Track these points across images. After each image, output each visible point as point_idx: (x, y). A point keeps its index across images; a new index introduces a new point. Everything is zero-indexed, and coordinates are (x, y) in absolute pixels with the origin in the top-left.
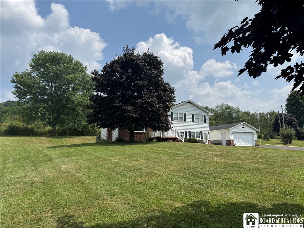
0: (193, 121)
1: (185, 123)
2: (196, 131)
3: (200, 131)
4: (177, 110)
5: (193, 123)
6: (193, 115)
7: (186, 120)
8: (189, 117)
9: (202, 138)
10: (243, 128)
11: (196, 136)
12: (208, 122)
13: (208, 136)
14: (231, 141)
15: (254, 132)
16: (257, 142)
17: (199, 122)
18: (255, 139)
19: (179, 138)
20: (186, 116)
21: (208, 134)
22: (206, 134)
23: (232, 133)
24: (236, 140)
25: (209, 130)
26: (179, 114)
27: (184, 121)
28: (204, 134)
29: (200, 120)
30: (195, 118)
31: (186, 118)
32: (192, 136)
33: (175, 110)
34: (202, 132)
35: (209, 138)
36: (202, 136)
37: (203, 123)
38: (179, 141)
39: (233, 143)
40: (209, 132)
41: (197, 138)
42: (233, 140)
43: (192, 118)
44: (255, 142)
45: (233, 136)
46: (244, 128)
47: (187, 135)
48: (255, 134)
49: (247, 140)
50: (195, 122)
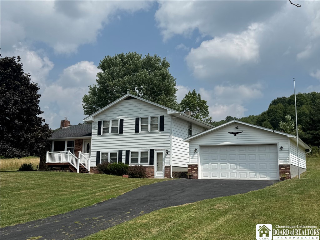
0: (137, 131)
1: (121, 136)
2: (140, 150)
3: (148, 149)
4: (109, 115)
5: (137, 135)
6: (137, 120)
7: (124, 132)
8: (129, 125)
9: (152, 163)
10: (235, 134)
11: (141, 158)
12: (169, 128)
13: (165, 157)
14: (190, 168)
15: (281, 142)
16: (285, 169)
17: (149, 132)
18: (281, 162)
19: (71, 165)
20: (124, 124)
21: (167, 153)
22: (162, 153)
23: (196, 150)
24: (213, 164)
25: (170, 146)
26: (111, 122)
27: (120, 133)
28: (158, 153)
29: (151, 128)
30: (141, 126)
31: (124, 127)
32: (131, 158)
33: (105, 116)
34: (153, 150)
35: (168, 162)
36: (153, 158)
37: (158, 133)
38: (73, 170)
39: (195, 172)
40: (169, 150)
41: (141, 162)
42: (196, 166)
43: (134, 126)
44: (280, 170)
45: (198, 156)
46: (238, 135)
47: (123, 157)
48: (282, 148)
49: (254, 164)
50: (140, 132)
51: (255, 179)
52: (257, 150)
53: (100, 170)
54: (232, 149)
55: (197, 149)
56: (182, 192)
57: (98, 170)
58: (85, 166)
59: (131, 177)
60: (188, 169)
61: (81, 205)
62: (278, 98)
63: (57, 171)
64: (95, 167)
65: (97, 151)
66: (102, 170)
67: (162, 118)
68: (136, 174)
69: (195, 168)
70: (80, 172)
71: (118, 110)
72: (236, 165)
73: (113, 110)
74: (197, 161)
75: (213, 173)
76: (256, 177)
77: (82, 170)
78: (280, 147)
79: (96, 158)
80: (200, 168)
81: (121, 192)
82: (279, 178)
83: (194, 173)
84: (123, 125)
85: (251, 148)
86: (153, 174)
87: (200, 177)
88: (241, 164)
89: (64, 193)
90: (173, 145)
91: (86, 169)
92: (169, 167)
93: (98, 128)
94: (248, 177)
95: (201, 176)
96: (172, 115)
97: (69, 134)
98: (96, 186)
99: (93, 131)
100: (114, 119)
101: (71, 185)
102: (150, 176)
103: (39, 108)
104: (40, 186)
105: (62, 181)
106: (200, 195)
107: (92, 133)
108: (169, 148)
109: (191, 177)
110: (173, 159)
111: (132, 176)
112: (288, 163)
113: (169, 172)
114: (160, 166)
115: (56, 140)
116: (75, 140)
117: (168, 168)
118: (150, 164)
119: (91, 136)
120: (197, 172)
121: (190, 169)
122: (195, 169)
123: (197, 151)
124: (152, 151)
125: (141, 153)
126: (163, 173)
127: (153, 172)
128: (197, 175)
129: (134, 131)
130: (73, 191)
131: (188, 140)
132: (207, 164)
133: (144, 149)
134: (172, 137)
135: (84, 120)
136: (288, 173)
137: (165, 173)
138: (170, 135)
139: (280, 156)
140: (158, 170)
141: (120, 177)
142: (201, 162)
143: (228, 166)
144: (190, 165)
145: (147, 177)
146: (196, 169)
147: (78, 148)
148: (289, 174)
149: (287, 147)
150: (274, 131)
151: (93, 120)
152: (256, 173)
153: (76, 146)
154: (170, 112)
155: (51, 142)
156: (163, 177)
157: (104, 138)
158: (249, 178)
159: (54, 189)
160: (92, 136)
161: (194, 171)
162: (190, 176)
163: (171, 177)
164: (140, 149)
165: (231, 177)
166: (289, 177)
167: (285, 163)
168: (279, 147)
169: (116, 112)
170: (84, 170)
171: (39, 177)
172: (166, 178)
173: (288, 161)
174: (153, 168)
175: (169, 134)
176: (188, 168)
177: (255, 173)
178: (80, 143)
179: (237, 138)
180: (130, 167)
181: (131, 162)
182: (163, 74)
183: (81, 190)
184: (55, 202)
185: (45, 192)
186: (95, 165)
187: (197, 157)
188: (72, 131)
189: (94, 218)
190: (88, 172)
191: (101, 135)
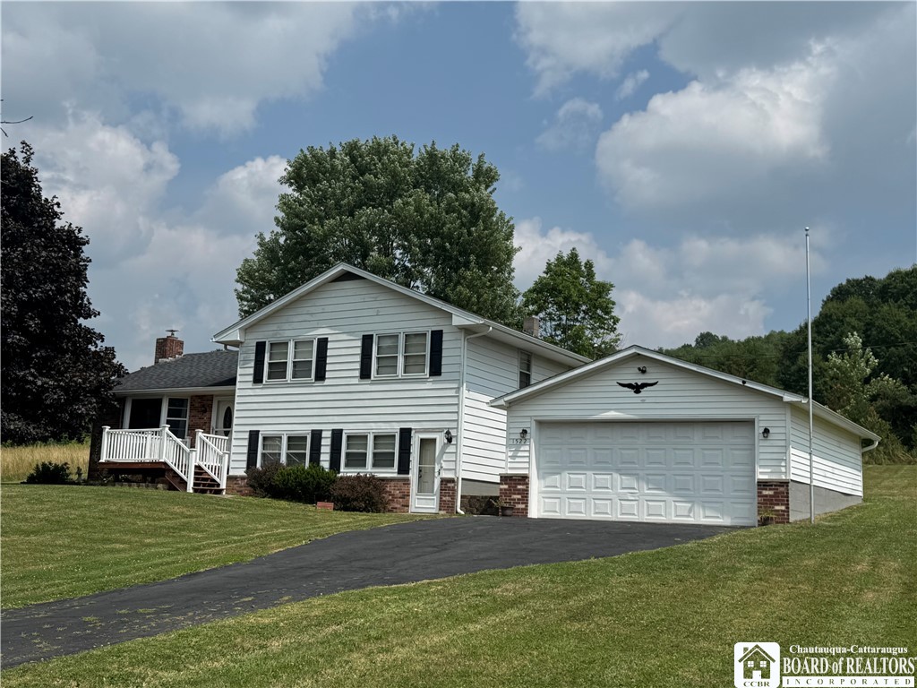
0: (365, 373)
1: (318, 388)
2: (371, 428)
3: (395, 429)
4: (286, 326)
5: (366, 386)
6: (367, 340)
7: (327, 375)
8: (344, 355)
9: (404, 468)
10: (637, 389)
11: (375, 455)
12: (455, 368)
13: (443, 452)
14: (506, 487)
15: (764, 416)
16: (775, 495)
17: (400, 377)
18: (762, 474)
19: (172, 470)
20: (329, 353)
21: (450, 440)
22: (434, 441)
23: (525, 432)
24: (571, 476)
25: (457, 421)
26: (291, 345)
27: (316, 380)
28: (421, 440)
29: (405, 366)
30: (378, 358)
31: (328, 360)
32: (348, 455)
33: (275, 327)
34: (410, 430)
35: (452, 466)
36: (409, 453)
37: (423, 381)
38: (175, 483)
39: (519, 497)
40: (453, 433)
41: (374, 465)
42: (524, 479)
43: (358, 358)
44: (759, 496)
45: (529, 451)
46: (645, 392)
47: (323, 449)
48: (766, 431)
49: (688, 478)
50: (372, 378)
51: (690, 521)
52: (697, 436)
53: (256, 485)
54: (628, 432)
55: (528, 431)
56: (438, 552)
57: (251, 486)
58: (212, 474)
59: (341, 509)
60: (501, 490)
61: (137, 577)
62: (848, 281)
63: (130, 486)
64: (242, 478)
65: (250, 431)
66: (261, 486)
67: (437, 337)
68: (356, 500)
69: (519, 487)
70: (195, 491)
71: (313, 310)
72: (638, 480)
73: (300, 311)
74: (527, 465)
75: (572, 501)
76: (691, 515)
77: (204, 485)
78: (762, 430)
79: (246, 451)
80: (535, 486)
81: (273, 548)
82: (754, 519)
83: (518, 499)
84: (325, 357)
85: (681, 431)
86: (408, 501)
87: (535, 512)
88: (650, 477)
89: (118, 546)
90: (466, 418)
91: (214, 481)
92: (452, 481)
93: (256, 364)
94: (671, 515)
95: (539, 510)
96: (467, 330)
97: (176, 378)
98: (222, 531)
99: (240, 371)
100: (301, 338)
101: (151, 525)
102: (398, 506)
103: (88, 300)
104: (60, 525)
105: (128, 515)
106: (482, 560)
107: (239, 379)
108: (454, 425)
109: (508, 512)
110: (464, 458)
111: (345, 504)
112: (784, 478)
113: (453, 497)
114: (425, 478)
115: (135, 395)
116: (192, 397)
117: (449, 485)
118: (399, 473)
119: (235, 384)
120: (527, 497)
121: (505, 489)
122: (519, 490)
123: (528, 436)
124: (406, 434)
125: (376, 437)
126: (436, 498)
127: (406, 495)
128: (527, 506)
129: (357, 373)
130: (148, 541)
131: (501, 402)
132: (557, 476)
133: (383, 426)
134: (465, 392)
135: (217, 339)
136: (782, 505)
137: (441, 500)
138: (459, 388)
139: (762, 456)
140: (420, 490)
141: (310, 507)
142: (538, 469)
143: (614, 483)
144: (505, 477)
145: (389, 511)
146: (523, 490)
147: (198, 421)
148: (783, 508)
149: (782, 430)
150: (744, 382)
151: (243, 340)
152: (693, 506)
153: (194, 413)
154: (461, 318)
155: (122, 400)
156: (434, 511)
157: (272, 392)
158: (674, 519)
159: (96, 536)
160: (238, 384)
161: (518, 494)
162: (504, 509)
163: (459, 510)
164: (373, 426)
165: (623, 514)
166: (784, 518)
167: (774, 477)
168: (759, 430)
169: (308, 317)
170: (210, 485)
171: (66, 500)
172: (442, 512)
173: (783, 469)
174: (407, 482)
175: (456, 386)
176: (502, 487)
177: (690, 505)
178: (203, 406)
179: (643, 402)
180: (341, 478)
181: (347, 465)
182: (473, 204)
183: (170, 540)
184: (78, 568)
185: (67, 541)
186: (242, 472)
187: (527, 454)
188: (186, 370)
189: (141, 611)
190: (219, 492)
191: (264, 382)
